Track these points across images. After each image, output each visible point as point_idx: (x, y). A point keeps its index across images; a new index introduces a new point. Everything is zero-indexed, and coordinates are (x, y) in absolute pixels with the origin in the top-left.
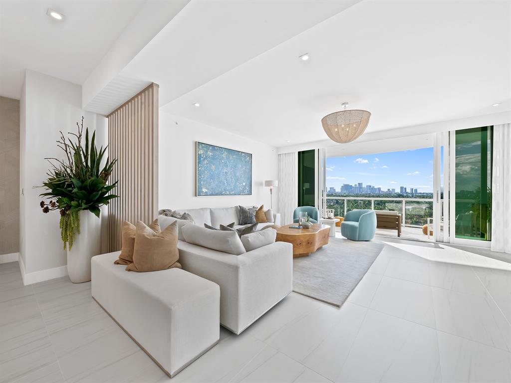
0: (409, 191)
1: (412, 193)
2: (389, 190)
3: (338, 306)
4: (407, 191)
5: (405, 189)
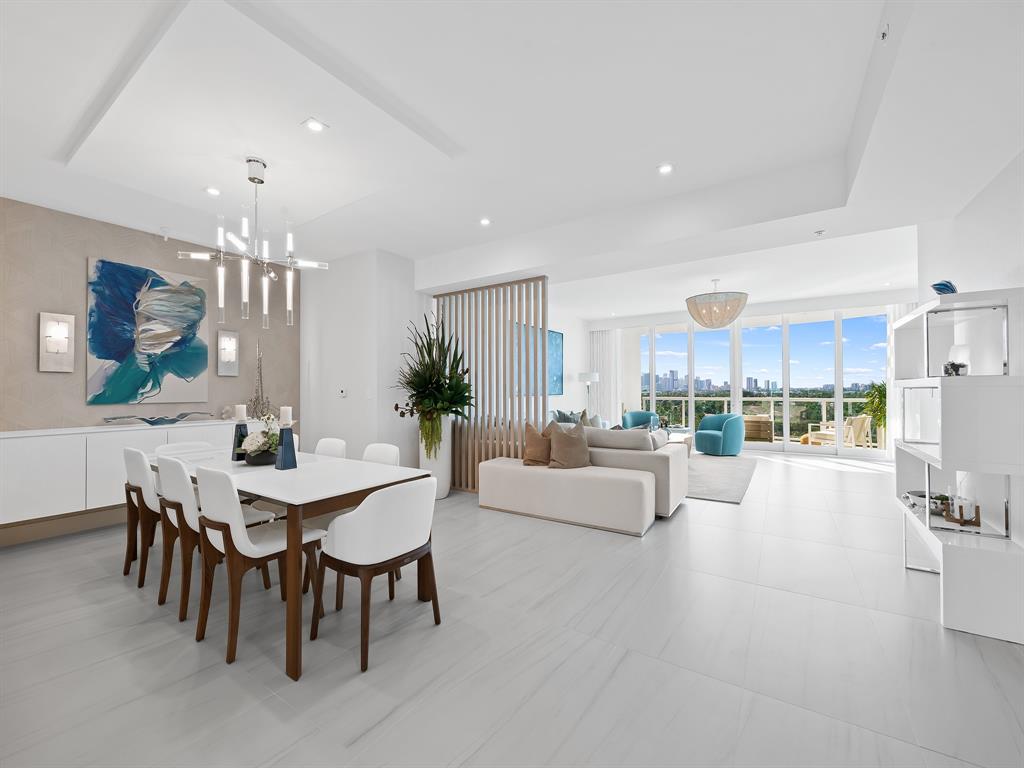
0: (761, 385)
1: (768, 390)
2: (726, 383)
3: (738, 504)
4: (759, 385)
5: (756, 381)
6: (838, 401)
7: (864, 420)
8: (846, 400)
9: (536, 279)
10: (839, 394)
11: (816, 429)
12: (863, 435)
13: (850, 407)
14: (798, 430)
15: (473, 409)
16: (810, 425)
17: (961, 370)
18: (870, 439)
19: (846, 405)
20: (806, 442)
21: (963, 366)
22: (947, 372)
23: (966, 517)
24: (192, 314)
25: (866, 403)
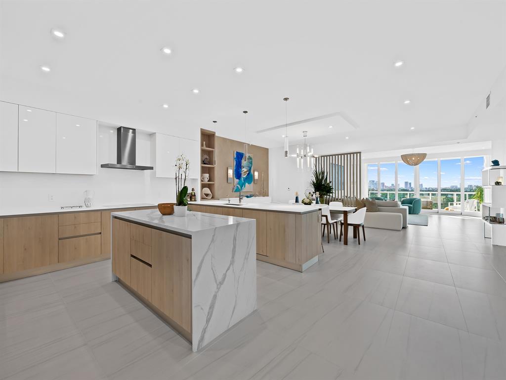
3: (426, 226)
6: (462, 193)
7: (473, 202)
8: (466, 193)
9: (357, 153)
10: (462, 190)
11: (452, 204)
12: (473, 207)
13: (467, 196)
14: (444, 205)
15: (334, 194)
16: (449, 203)
17: (500, 184)
18: (476, 209)
19: (465, 195)
20: (447, 209)
21: (500, 182)
22: (496, 184)
23: (500, 221)
24: (250, 165)
25: (475, 195)
